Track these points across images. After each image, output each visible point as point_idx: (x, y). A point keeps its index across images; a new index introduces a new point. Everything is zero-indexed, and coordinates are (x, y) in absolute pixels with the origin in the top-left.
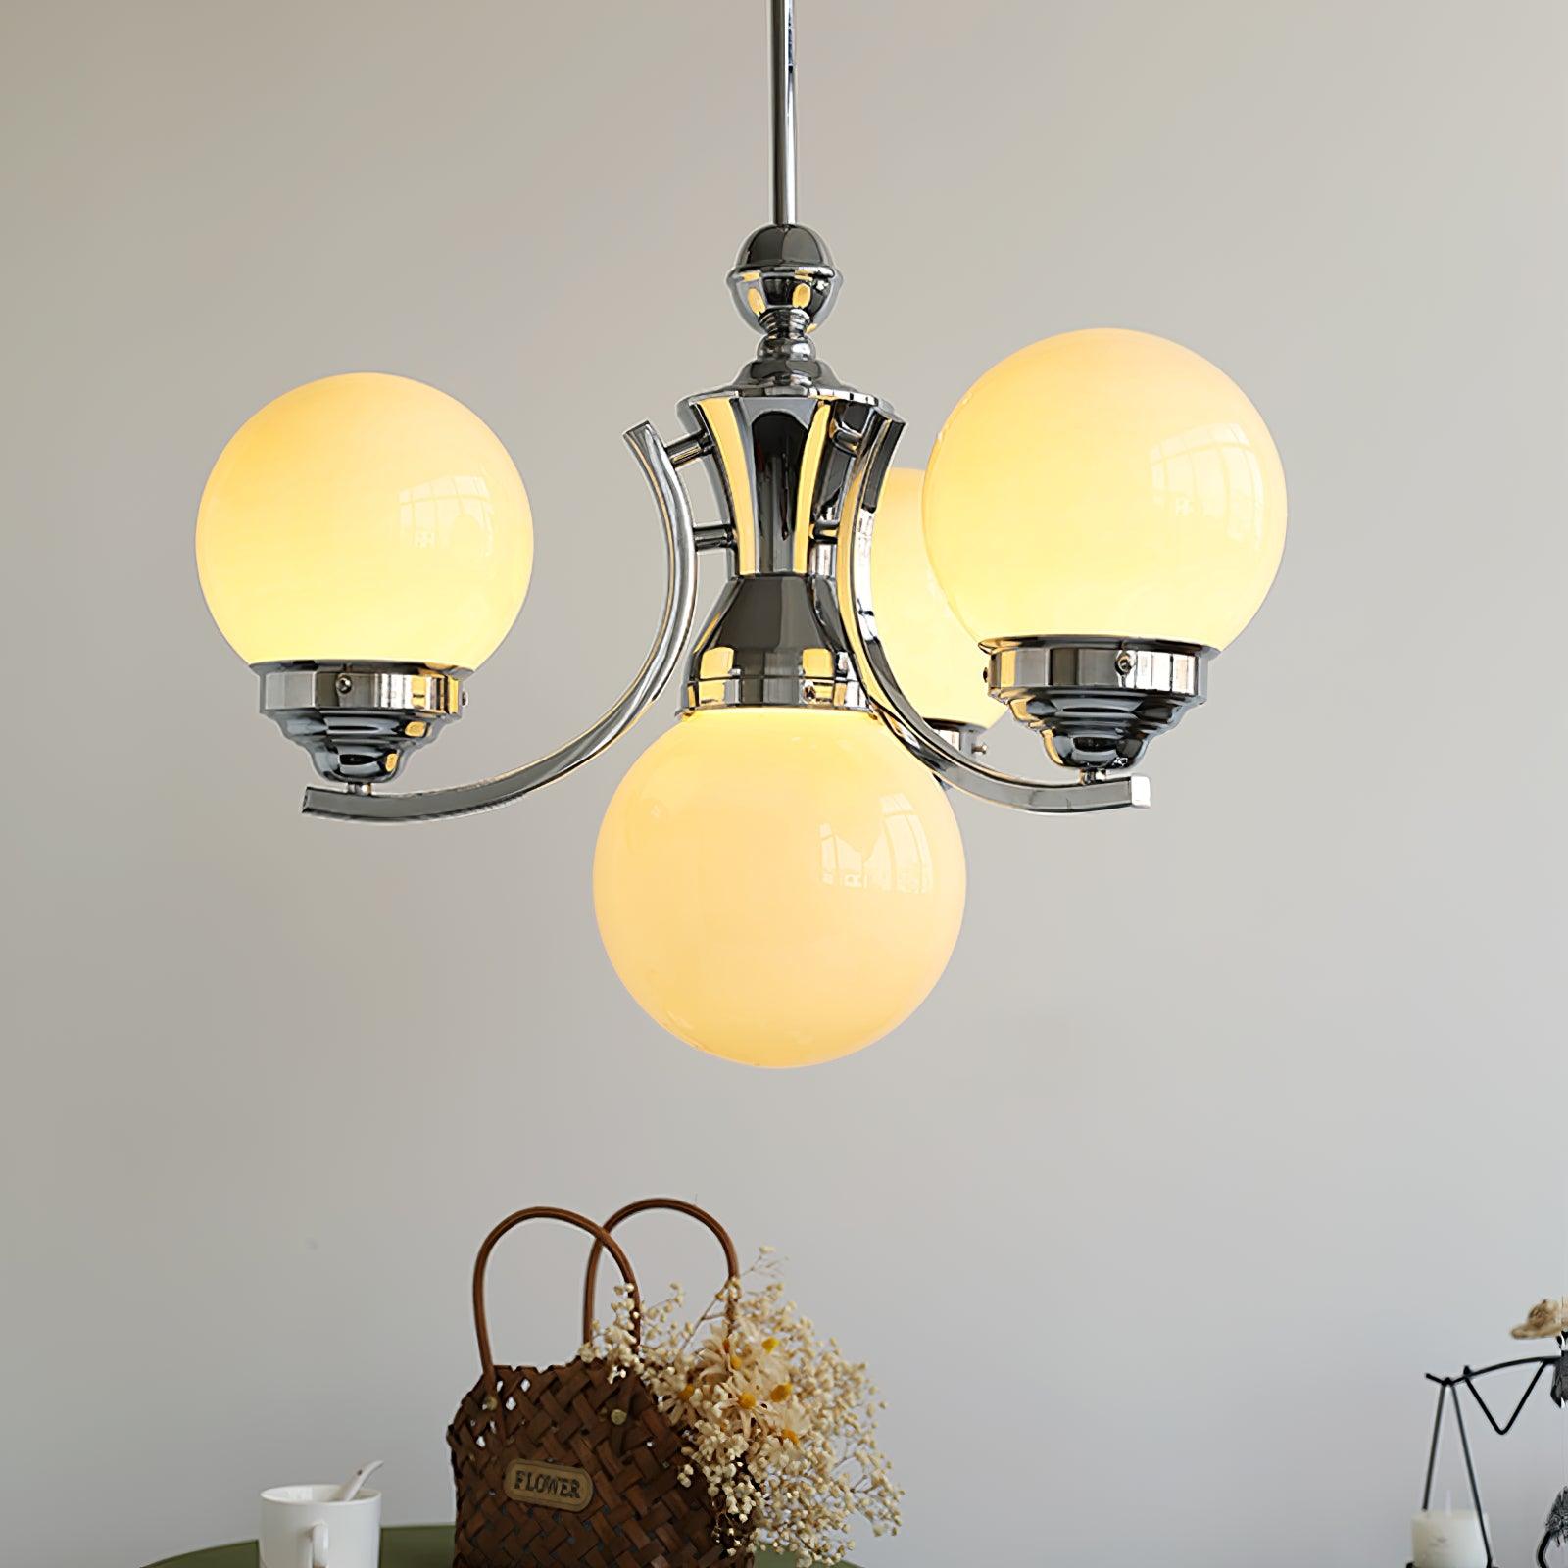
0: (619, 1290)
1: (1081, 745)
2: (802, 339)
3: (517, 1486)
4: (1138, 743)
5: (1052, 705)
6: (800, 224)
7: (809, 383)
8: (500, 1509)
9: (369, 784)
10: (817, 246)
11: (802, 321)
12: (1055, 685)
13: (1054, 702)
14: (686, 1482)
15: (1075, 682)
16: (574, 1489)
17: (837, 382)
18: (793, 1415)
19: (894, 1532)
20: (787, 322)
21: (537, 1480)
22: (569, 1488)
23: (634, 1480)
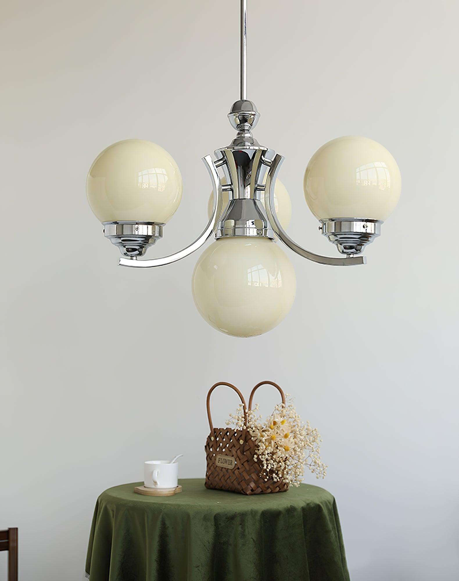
0: (241, 406)
1: (345, 248)
2: (248, 132)
3: (219, 462)
4: (361, 247)
5: (337, 237)
6: (248, 100)
7: (250, 145)
8: (215, 469)
9: (136, 257)
10: (252, 106)
11: (248, 127)
12: (336, 231)
13: (337, 236)
14: (256, 460)
15: (341, 231)
16: (231, 463)
17: (259, 145)
18: (290, 442)
19: (323, 478)
20: (244, 128)
21: (223, 460)
22: (230, 463)
23: (245, 460)
